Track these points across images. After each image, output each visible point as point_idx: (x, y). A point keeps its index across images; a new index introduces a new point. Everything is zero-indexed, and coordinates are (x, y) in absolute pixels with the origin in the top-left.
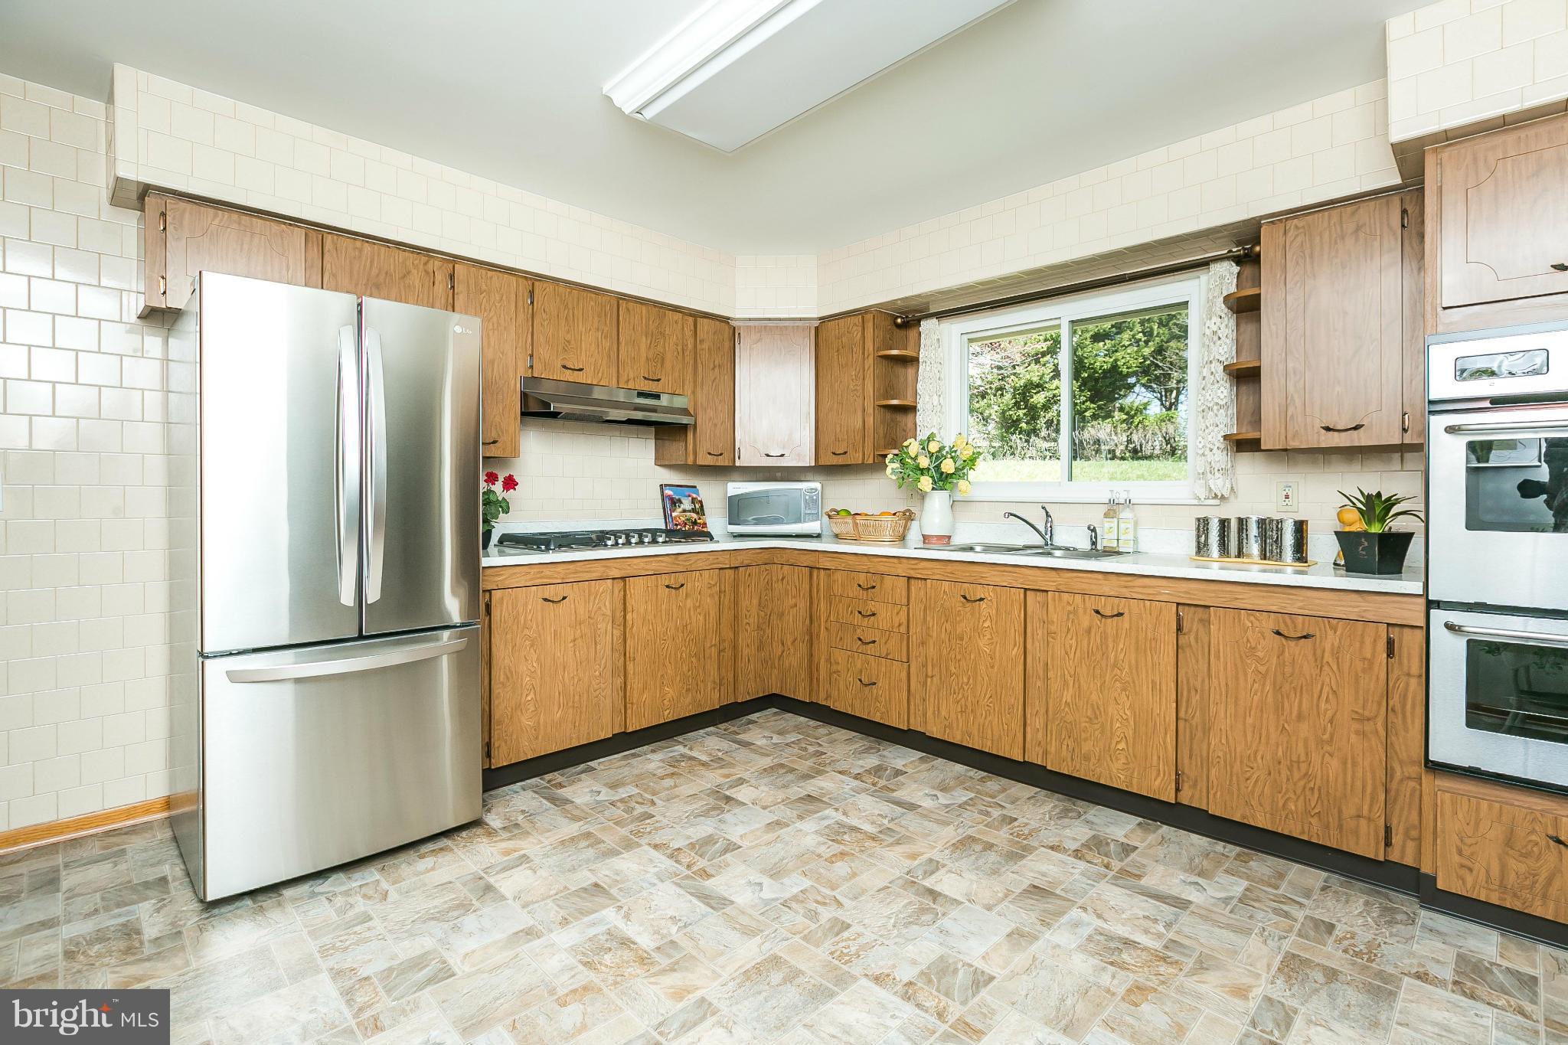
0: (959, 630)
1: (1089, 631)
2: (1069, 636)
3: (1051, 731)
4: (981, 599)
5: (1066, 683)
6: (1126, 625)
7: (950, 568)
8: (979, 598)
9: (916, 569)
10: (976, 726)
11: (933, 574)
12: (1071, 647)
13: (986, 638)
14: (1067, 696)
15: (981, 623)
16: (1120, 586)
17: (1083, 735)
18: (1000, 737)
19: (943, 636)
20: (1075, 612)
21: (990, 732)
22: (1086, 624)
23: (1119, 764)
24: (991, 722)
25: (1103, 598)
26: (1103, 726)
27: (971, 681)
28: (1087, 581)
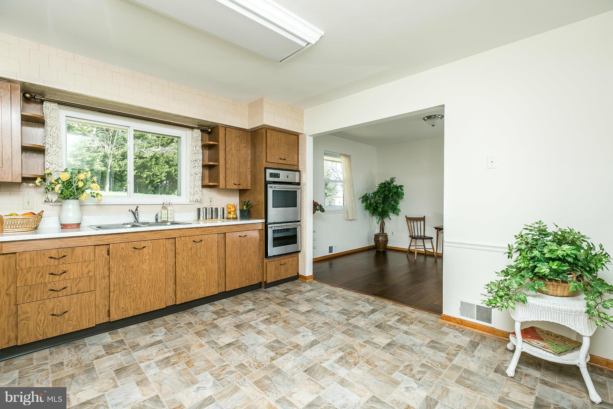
0: (131, 264)
1: (191, 249)
2: (184, 252)
3: (178, 289)
4: (144, 247)
5: (183, 270)
6: (203, 244)
7: (126, 236)
8: (143, 247)
9: (102, 240)
10: (142, 303)
11: (115, 241)
12: (185, 256)
13: (147, 263)
14: (184, 274)
15: (144, 258)
16: (202, 231)
17: (190, 286)
18: (155, 302)
19: (121, 269)
20: (186, 243)
21: (149, 303)
22: (190, 246)
23: (202, 290)
24: (150, 298)
25: (196, 236)
26: (196, 279)
27: (139, 285)
28: (191, 231)
